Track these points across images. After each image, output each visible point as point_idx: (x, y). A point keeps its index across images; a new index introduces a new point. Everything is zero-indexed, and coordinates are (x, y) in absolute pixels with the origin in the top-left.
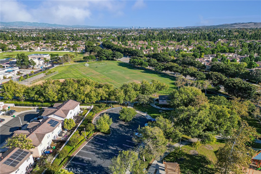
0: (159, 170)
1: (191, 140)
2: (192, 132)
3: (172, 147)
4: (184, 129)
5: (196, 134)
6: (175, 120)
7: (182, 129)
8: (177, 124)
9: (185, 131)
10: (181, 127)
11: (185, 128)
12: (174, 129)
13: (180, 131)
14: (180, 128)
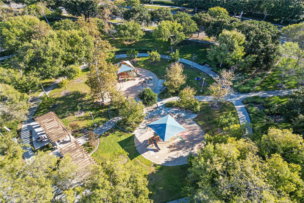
0: (35, 129)
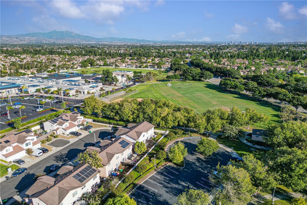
1: (291, 194)
2: (293, 184)
3: (262, 198)
4: (282, 177)
5: (299, 188)
6: (271, 163)
7: (279, 177)
8: (272, 169)
9: (282, 181)
10: (278, 174)
11: (284, 176)
12: (267, 175)
13: (275, 179)
14: (276, 175)
